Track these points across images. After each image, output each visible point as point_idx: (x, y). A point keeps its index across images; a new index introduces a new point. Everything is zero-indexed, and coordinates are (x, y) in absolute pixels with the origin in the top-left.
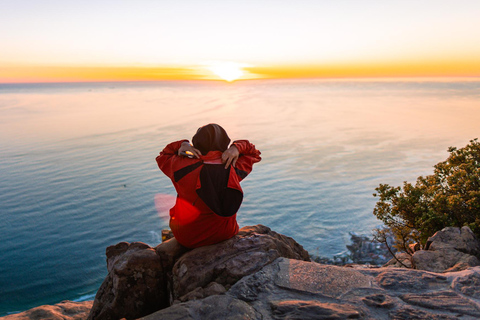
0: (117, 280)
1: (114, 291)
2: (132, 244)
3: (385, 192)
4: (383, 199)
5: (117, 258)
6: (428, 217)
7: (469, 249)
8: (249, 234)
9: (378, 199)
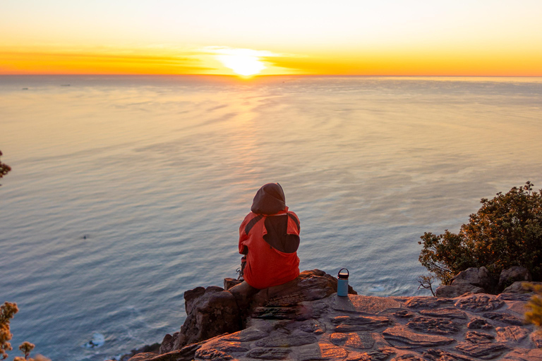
0: (200, 317)
1: (197, 326)
2: (209, 288)
3: (429, 239)
4: (426, 247)
5: (196, 300)
6: (460, 261)
7: (482, 284)
8: (309, 276)
9: (422, 247)
